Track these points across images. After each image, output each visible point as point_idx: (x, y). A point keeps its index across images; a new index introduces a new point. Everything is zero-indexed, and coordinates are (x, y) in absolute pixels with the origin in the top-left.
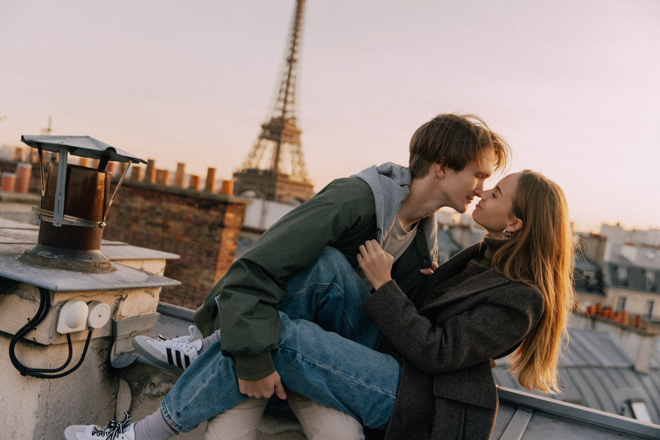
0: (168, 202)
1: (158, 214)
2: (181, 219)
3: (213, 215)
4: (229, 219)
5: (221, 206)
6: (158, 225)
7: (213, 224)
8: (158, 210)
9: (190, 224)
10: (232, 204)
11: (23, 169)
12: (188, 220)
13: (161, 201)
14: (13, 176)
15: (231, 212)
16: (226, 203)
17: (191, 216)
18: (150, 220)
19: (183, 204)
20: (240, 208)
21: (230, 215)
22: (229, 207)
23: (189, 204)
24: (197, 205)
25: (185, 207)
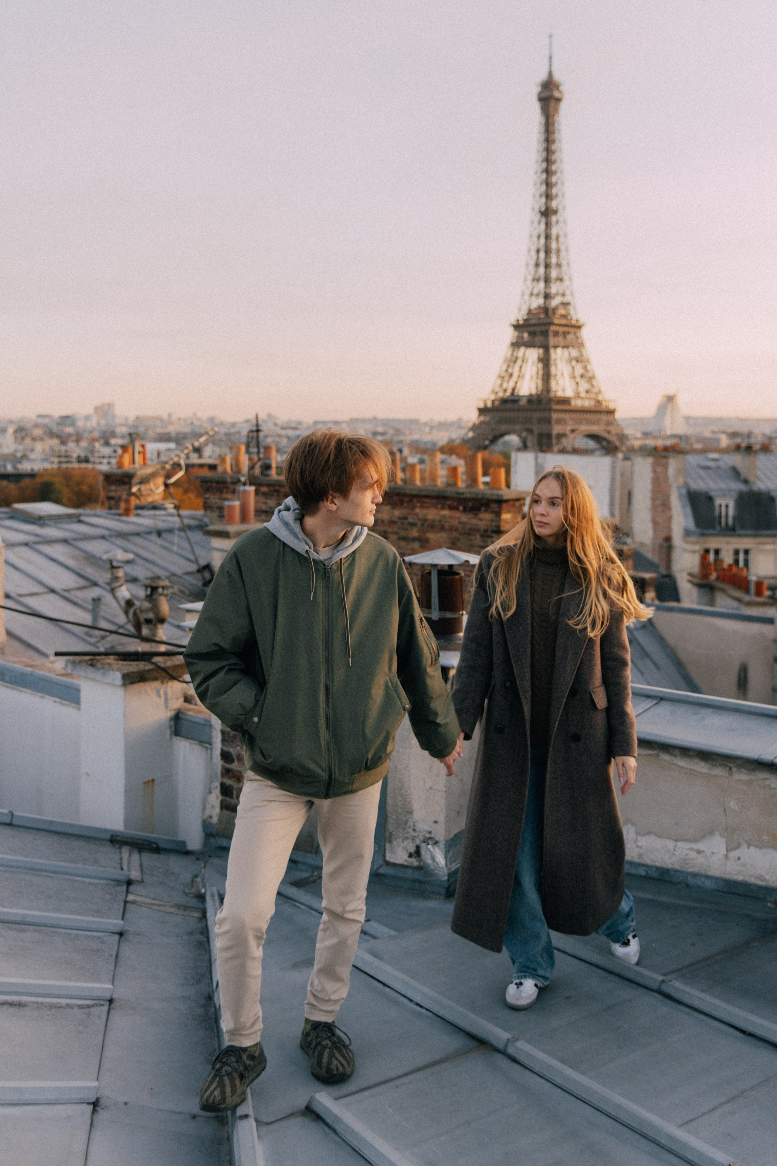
0: (422, 507)
1: (413, 525)
2: (442, 528)
3: (485, 518)
4: (506, 522)
5: (494, 506)
6: (414, 539)
7: (486, 531)
8: (410, 520)
9: (455, 534)
10: (506, 501)
11: (246, 492)
12: (452, 529)
13: (414, 508)
14: (237, 503)
15: (509, 512)
16: (500, 502)
17: (455, 523)
18: (403, 533)
19: (443, 508)
20: (517, 504)
21: (506, 516)
22: (504, 505)
23: (451, 508)
24: (461, 508)
25: (446, 512)
